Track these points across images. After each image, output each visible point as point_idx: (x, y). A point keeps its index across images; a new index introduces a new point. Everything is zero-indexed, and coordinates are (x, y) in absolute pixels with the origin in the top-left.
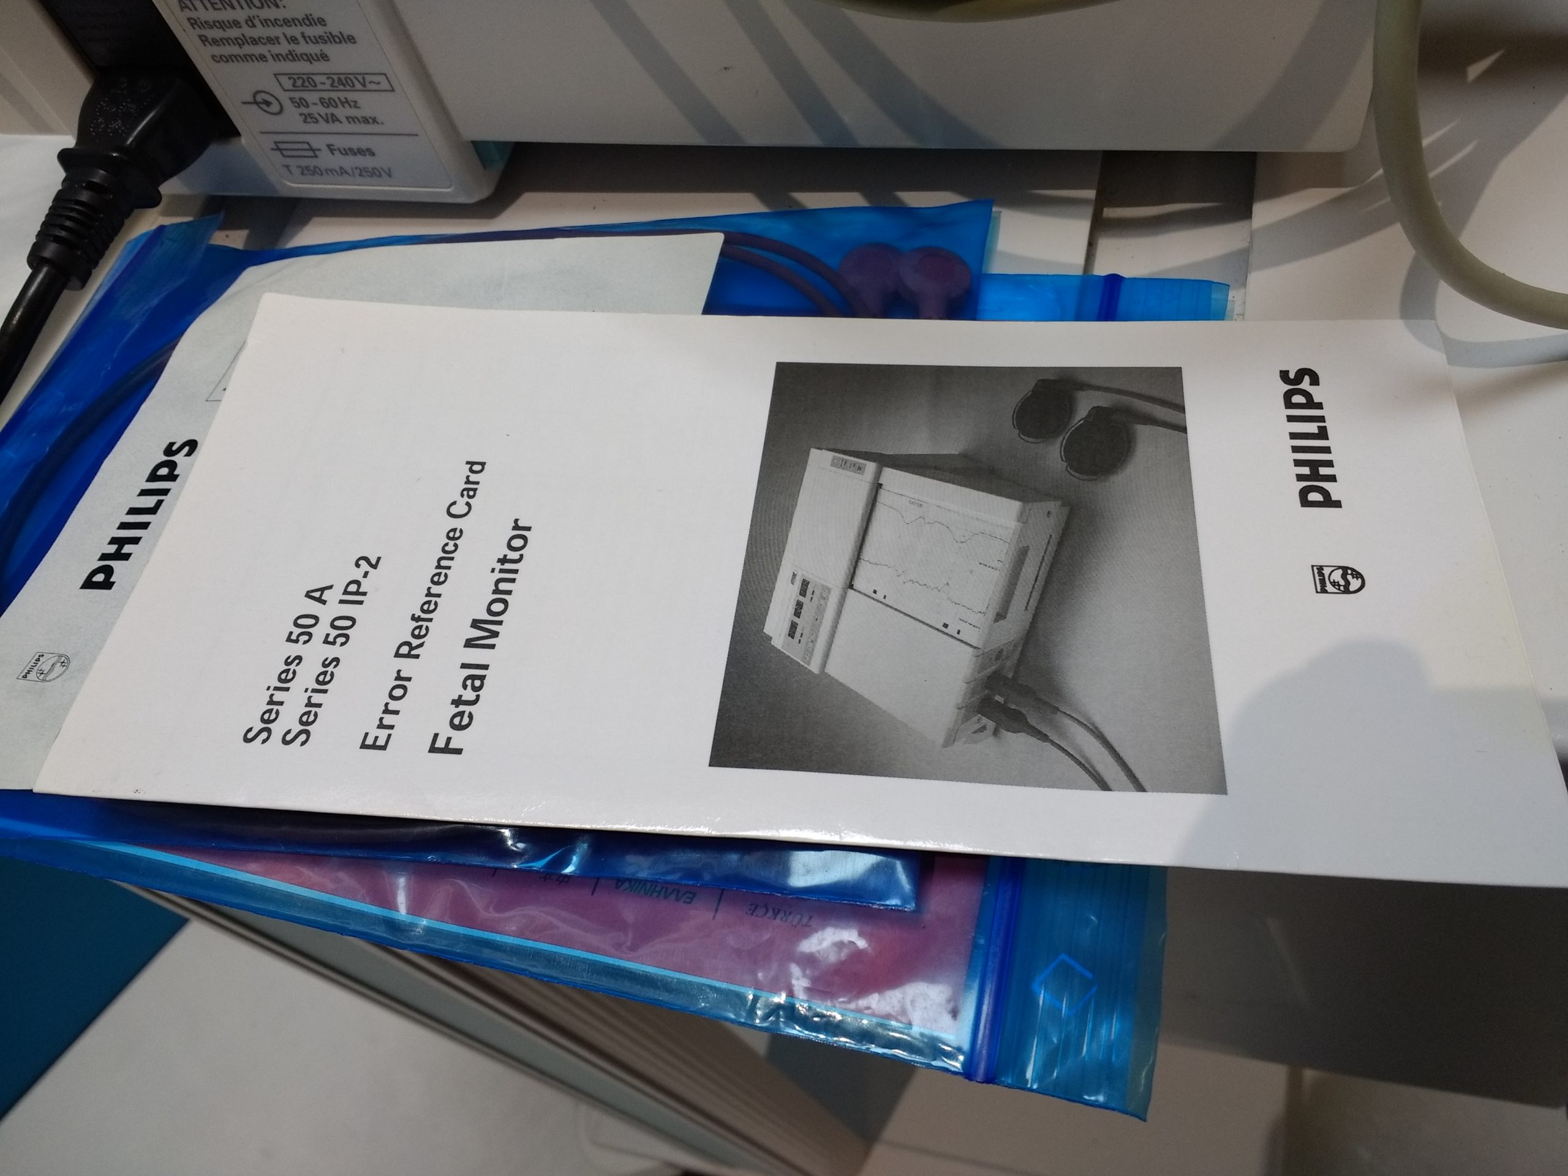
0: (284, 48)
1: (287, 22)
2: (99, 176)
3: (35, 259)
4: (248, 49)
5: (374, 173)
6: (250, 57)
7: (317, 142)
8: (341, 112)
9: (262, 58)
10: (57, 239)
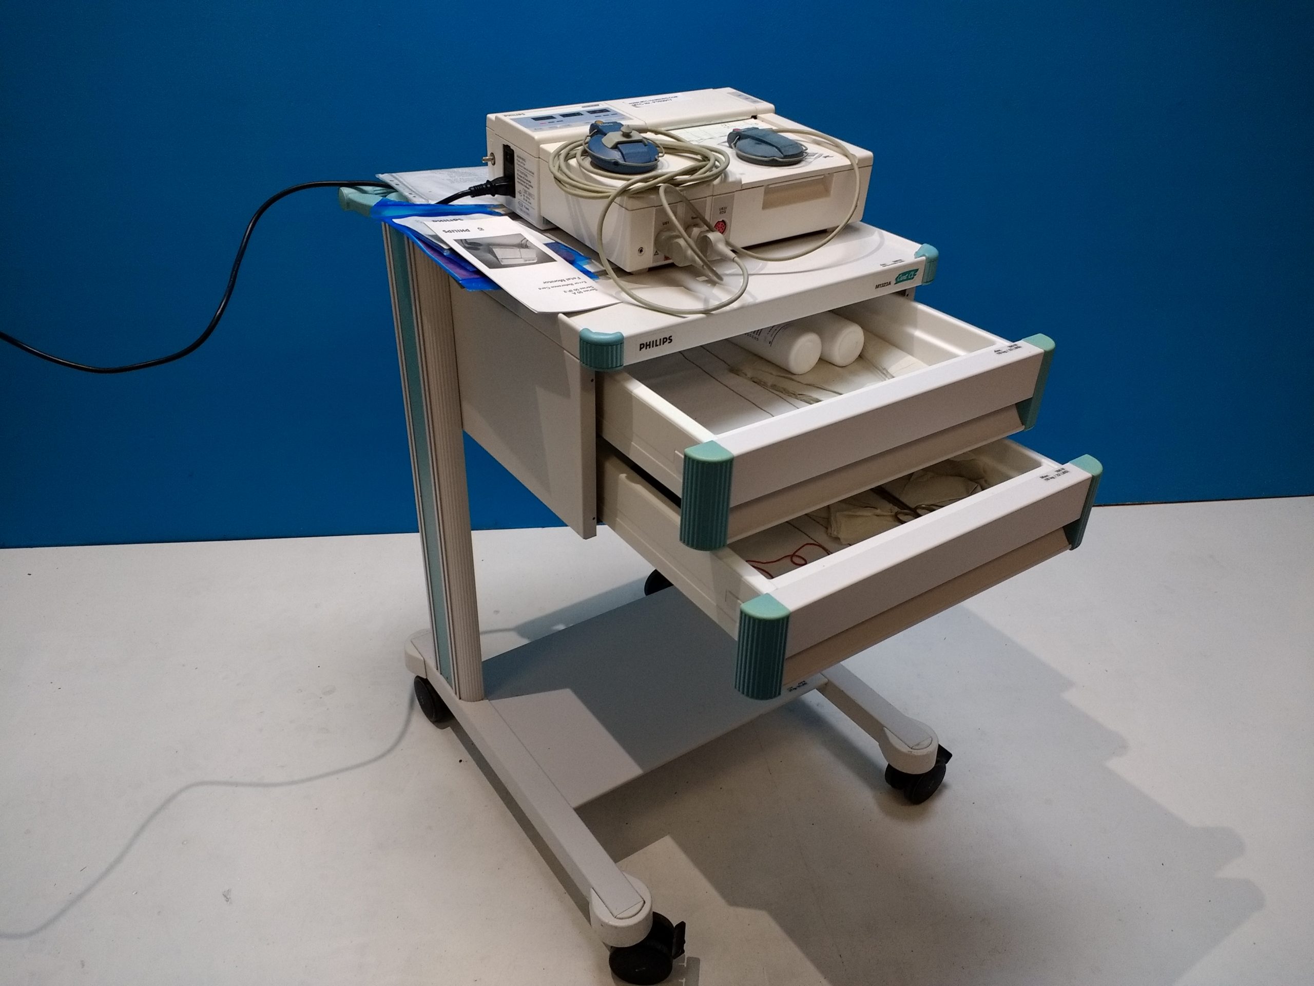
0: (525, 184)
1: (527, 180)
2: (489, 186)
3: (470, 188)
4: (522, 183)
5: (528, 214)
6: (521, 184)
7: (524, 204)
8: (528, 200)
9: (522, 184)
10: (475, 188)
